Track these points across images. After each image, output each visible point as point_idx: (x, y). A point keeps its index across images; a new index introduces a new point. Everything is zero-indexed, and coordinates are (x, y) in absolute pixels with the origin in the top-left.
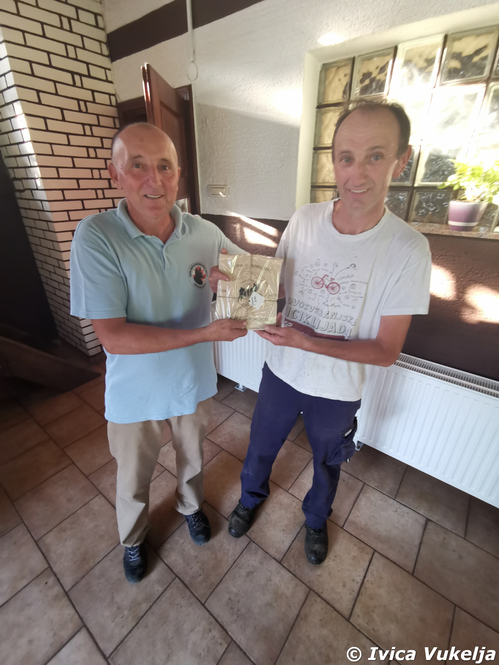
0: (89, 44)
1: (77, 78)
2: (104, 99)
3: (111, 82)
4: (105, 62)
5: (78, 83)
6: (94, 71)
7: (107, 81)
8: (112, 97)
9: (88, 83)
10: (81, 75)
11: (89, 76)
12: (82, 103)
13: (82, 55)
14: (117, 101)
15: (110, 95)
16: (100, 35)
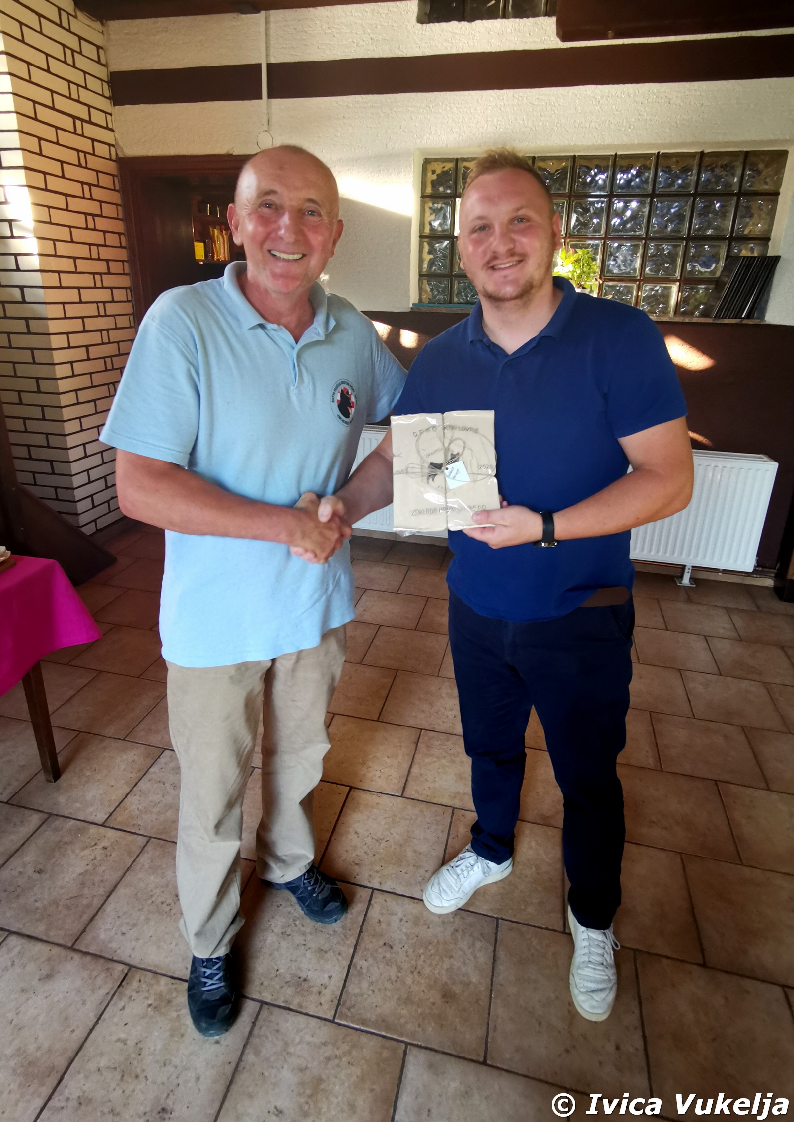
0: (93, 84)
1: (78, 123)
3: (112, 130)
4: (106, 105)
5: (79, 131)
7: (107, 128)
8: (112, 149)
9: (89, 130)
10: (82, 120)
11: (90, 122)
12: (82, 155)
13: (85, 96)
14: (117, 154)
15: (110, 145)
16: (102, 73)
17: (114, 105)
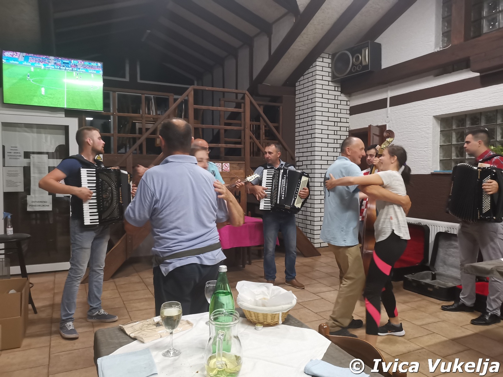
0: (343, 111)
1: (336, 123)
2: (344, 129)
3: (348, 123)
4: (348, 116)
5: (336, 125)
6: (343, 120)
7: (347, 122)
8: (348, 128)
9: (339, 124)
10: (337, 122)
11: (340, 122)
12: (336, 132)
13: (340, 115)
14: (349, 129)
15: (347, 127)
16: (348, 108)
17: (350, 115)
